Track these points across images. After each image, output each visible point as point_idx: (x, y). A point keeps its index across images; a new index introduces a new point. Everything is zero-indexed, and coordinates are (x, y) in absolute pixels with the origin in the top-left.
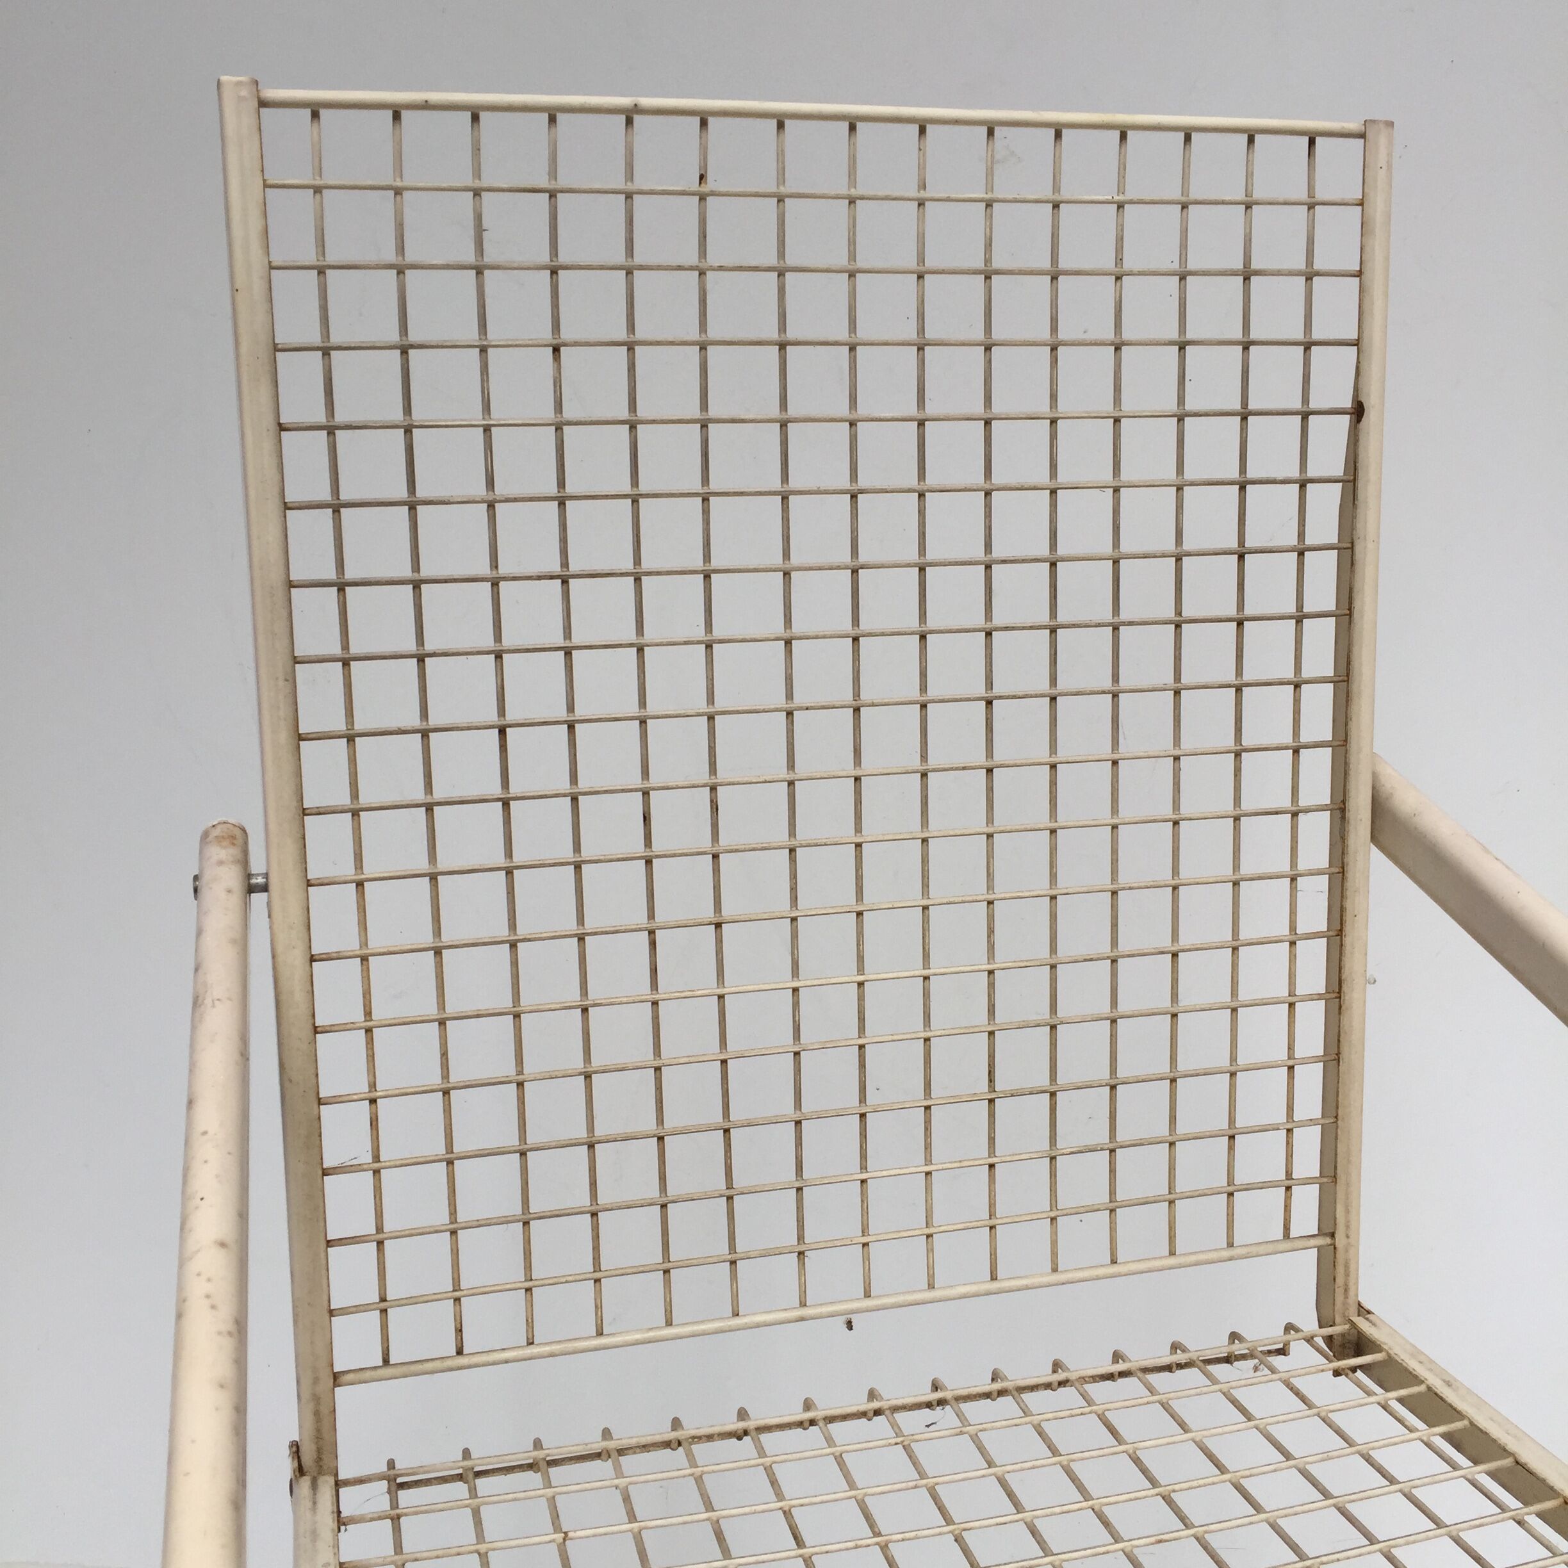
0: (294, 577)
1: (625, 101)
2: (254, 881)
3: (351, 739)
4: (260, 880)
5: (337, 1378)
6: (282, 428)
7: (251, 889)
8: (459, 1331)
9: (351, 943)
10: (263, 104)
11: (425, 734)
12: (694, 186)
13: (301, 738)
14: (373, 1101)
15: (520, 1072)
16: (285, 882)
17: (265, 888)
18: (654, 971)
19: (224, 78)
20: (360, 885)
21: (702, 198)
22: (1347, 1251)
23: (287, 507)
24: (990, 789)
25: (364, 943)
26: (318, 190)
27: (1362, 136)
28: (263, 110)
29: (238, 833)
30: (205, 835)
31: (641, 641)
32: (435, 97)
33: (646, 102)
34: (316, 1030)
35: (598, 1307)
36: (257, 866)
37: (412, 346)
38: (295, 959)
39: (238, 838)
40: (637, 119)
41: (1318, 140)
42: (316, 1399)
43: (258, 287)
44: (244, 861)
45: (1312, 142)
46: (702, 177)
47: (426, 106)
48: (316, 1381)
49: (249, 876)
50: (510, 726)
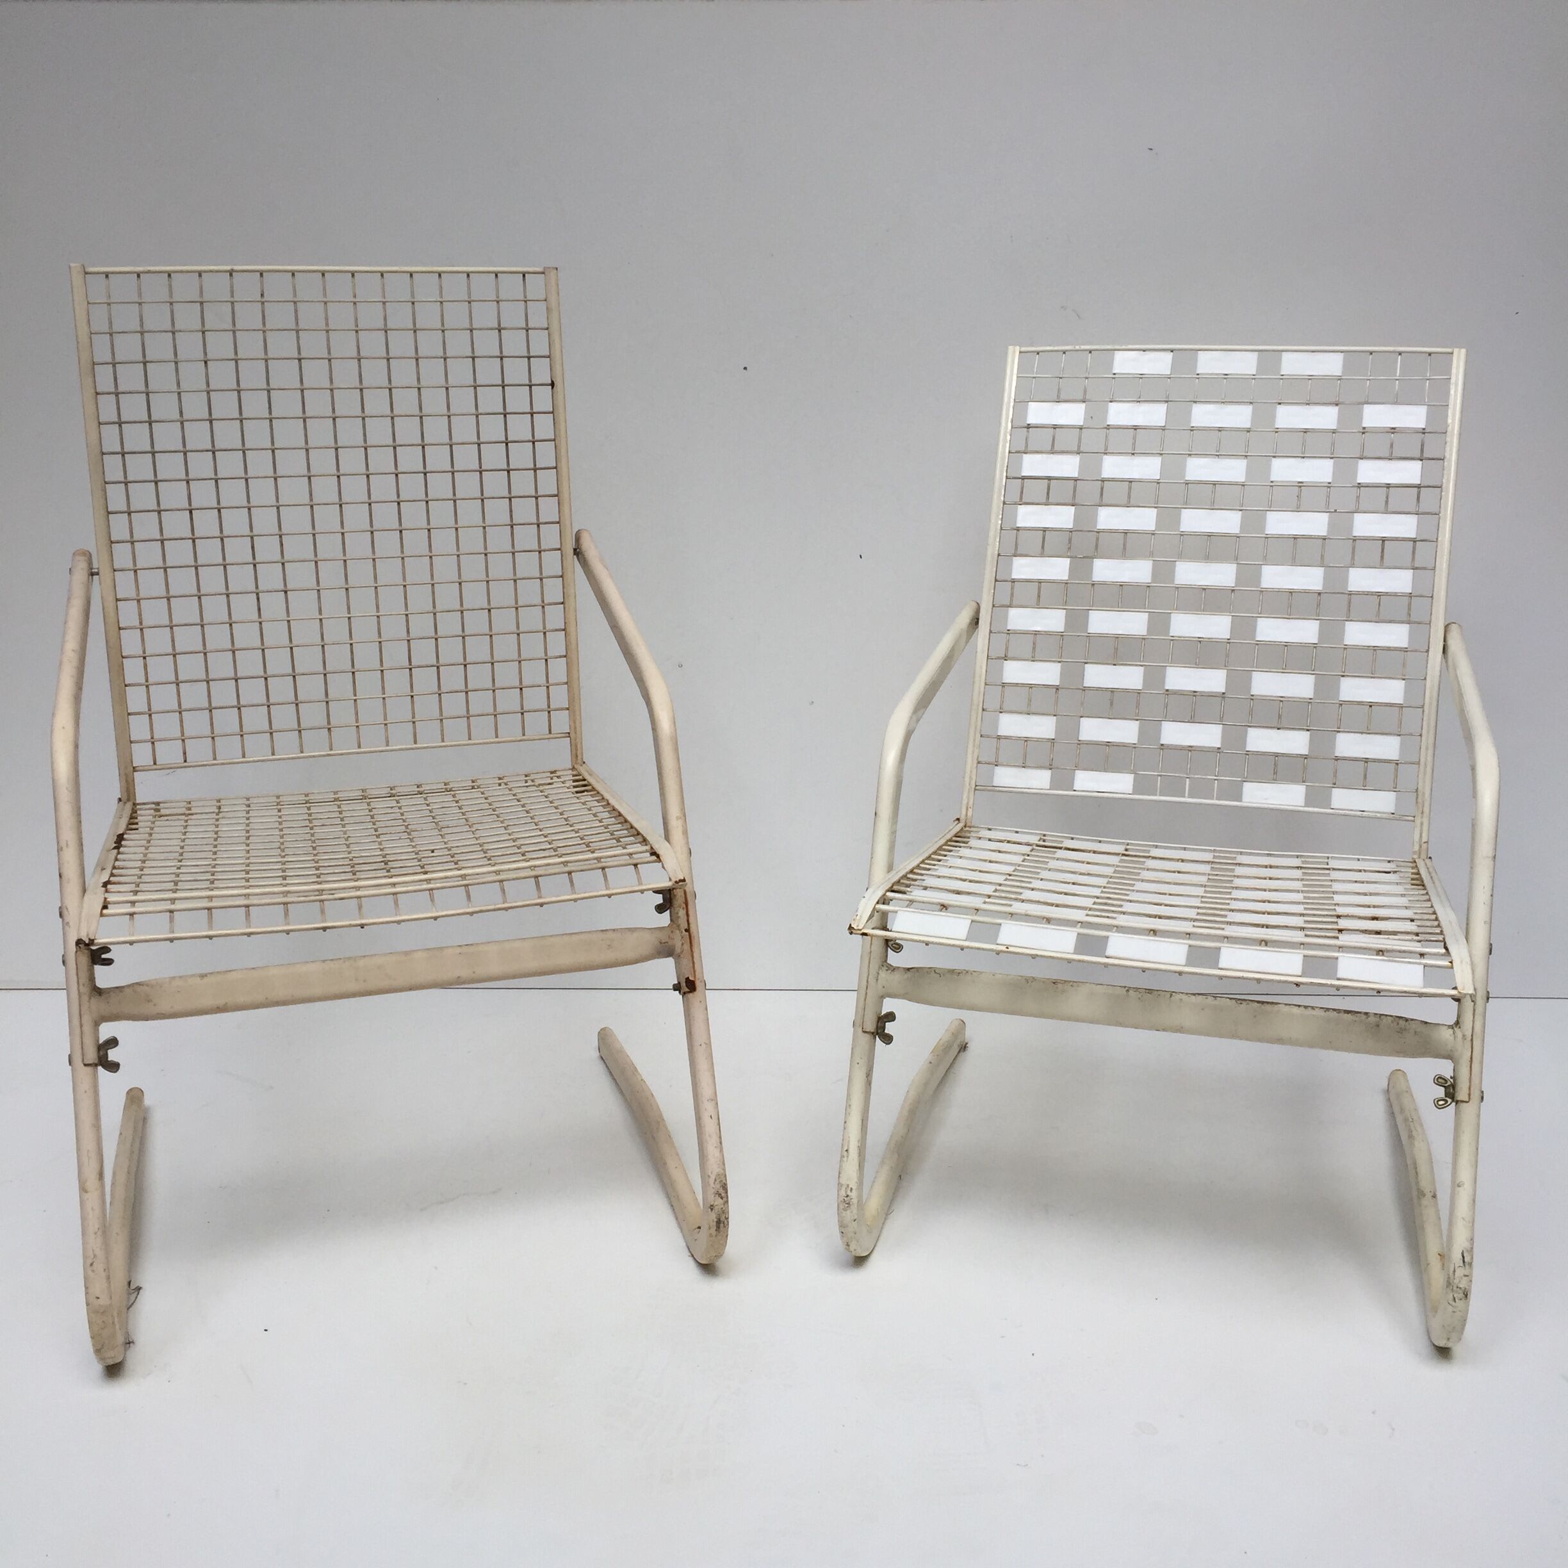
0: (104, 451)
1: (228, 268)
2: (93, 570)
3: (129, 514)
4: (96, 570)
5: (135, 769)
6: (97, 394)
7: (92, 574)
8: (185, 753)
9: (133, 595)
10: (86, 273)
11: (159, 512)
12: (259, 299)
13: (109, 513)
14: (144, 658)
15: (205, 648)
16: (105, 572)
17: (97, 574)
18: (259, 609)
19: (72, 265)
20: (135, 571)
21: (263, 303)
22: (576, 740)
23: (100, 423)
24: (401, 538)
25: (138, 595)
26: (109, 304)
27: (543, 273)
28: (86, 276)
29: (87, 553)
30: (74, 554)
31: (247, 477)
32: (152, 268)
33: (236, 268)
34: (120, 629)
35: (243, 747)
36: (95, 565)
37: (148, 362)
38: (110, 599)
39: (89, 557)
40: (234, 274)
41: (526, 275)
42: (126, 775)
43: (87, 340)
44: (90, 563)
45: (524, 276)
46: (262, 295)
47: (149, 272)
48: (126, 768)
49: (92, 569)
50: (194, 509)
